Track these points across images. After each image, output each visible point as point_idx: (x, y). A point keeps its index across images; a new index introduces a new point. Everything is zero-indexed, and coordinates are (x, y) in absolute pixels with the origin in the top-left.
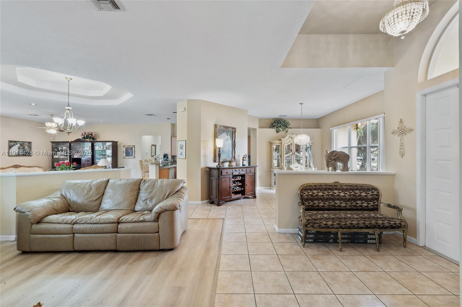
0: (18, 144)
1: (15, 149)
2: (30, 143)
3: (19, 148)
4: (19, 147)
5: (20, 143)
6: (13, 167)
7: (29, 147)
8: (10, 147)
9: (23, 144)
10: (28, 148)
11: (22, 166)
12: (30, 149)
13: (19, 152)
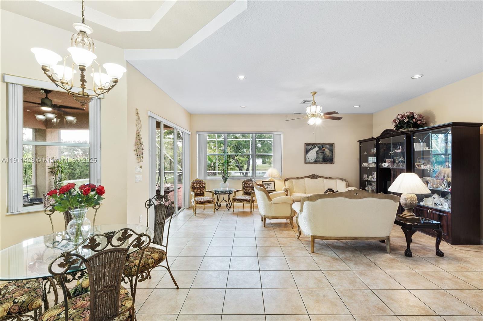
0: (316, 147)
1: (312, 155)
2: (332, 145)
4: (318, 151)
5: (319, 145)
6: (309, 177)
8: (307, 152)
9: (323, 147)
10: (329, 152)
11: (320, 177)
12: (332, 153)
13: (317, 157)
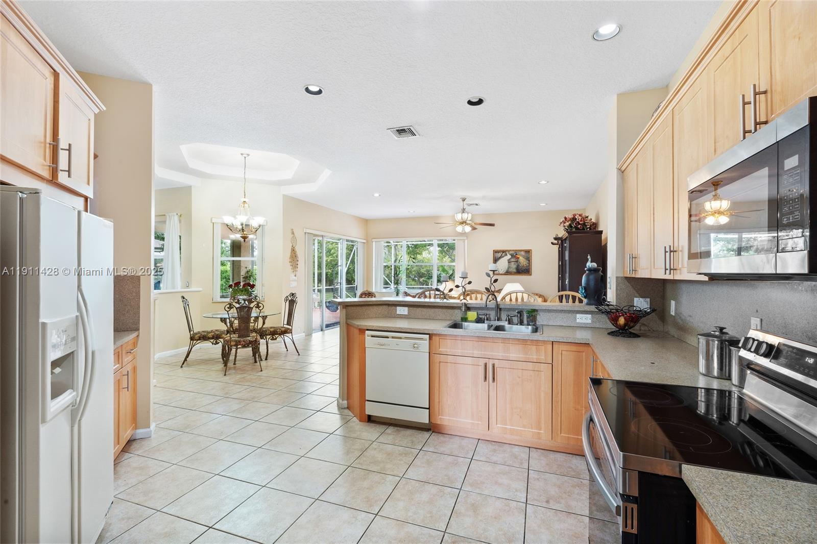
0: (508, 254)
1: (503, 264)
2: (528, 252)
3: (509, 262)
4: (510, 259)
5: (511, 252)
7: (527, 259)
8: (496, 260)
9: (516, 255)
10: (524, 260)
12: (528, 262)
13: (509, 267)
